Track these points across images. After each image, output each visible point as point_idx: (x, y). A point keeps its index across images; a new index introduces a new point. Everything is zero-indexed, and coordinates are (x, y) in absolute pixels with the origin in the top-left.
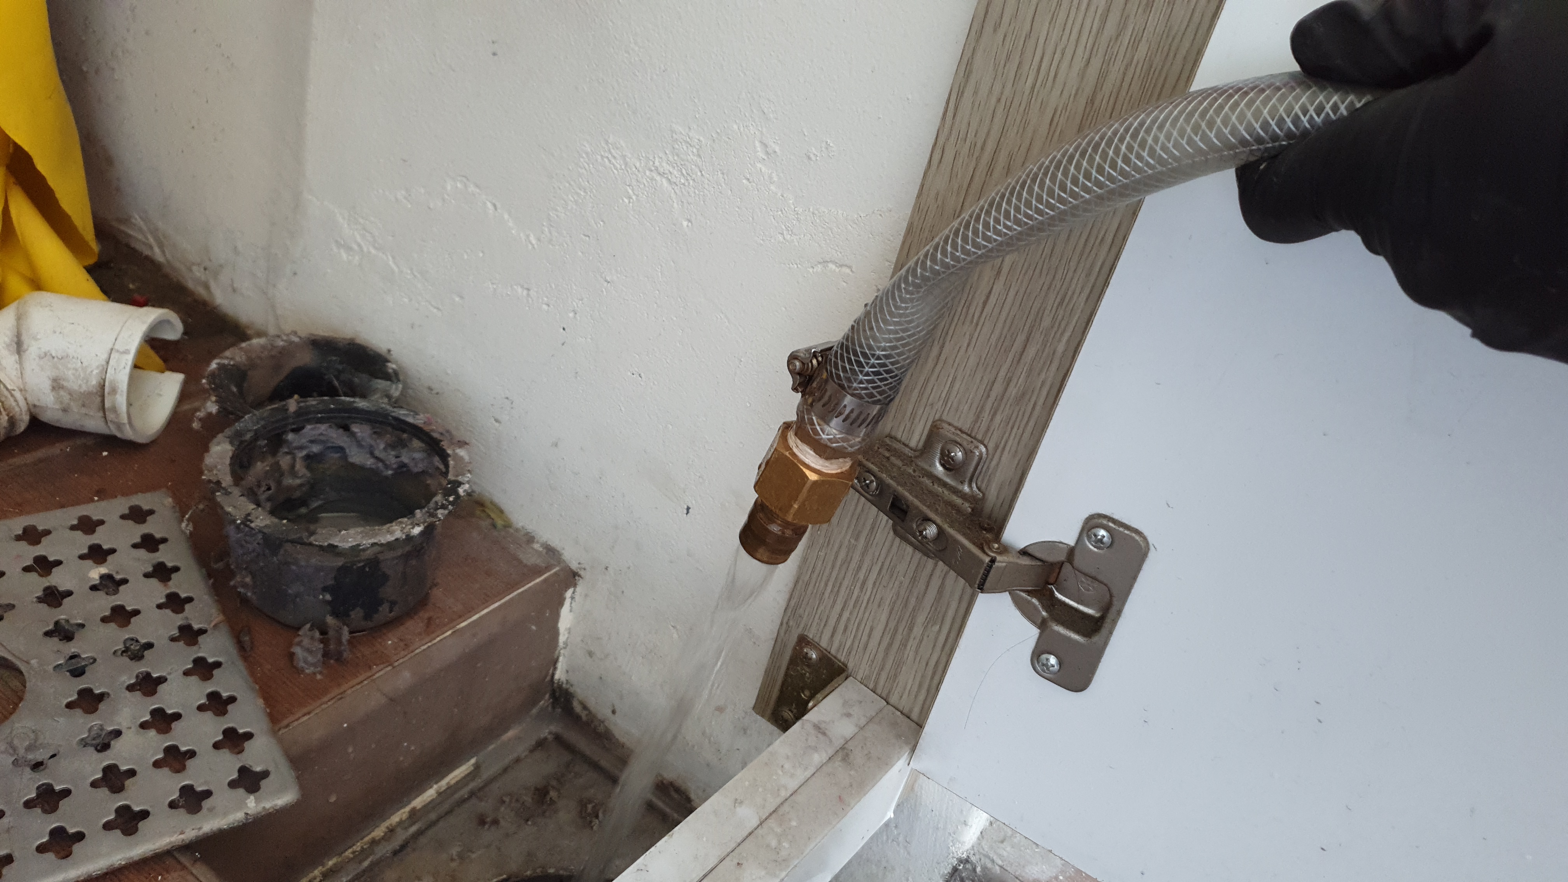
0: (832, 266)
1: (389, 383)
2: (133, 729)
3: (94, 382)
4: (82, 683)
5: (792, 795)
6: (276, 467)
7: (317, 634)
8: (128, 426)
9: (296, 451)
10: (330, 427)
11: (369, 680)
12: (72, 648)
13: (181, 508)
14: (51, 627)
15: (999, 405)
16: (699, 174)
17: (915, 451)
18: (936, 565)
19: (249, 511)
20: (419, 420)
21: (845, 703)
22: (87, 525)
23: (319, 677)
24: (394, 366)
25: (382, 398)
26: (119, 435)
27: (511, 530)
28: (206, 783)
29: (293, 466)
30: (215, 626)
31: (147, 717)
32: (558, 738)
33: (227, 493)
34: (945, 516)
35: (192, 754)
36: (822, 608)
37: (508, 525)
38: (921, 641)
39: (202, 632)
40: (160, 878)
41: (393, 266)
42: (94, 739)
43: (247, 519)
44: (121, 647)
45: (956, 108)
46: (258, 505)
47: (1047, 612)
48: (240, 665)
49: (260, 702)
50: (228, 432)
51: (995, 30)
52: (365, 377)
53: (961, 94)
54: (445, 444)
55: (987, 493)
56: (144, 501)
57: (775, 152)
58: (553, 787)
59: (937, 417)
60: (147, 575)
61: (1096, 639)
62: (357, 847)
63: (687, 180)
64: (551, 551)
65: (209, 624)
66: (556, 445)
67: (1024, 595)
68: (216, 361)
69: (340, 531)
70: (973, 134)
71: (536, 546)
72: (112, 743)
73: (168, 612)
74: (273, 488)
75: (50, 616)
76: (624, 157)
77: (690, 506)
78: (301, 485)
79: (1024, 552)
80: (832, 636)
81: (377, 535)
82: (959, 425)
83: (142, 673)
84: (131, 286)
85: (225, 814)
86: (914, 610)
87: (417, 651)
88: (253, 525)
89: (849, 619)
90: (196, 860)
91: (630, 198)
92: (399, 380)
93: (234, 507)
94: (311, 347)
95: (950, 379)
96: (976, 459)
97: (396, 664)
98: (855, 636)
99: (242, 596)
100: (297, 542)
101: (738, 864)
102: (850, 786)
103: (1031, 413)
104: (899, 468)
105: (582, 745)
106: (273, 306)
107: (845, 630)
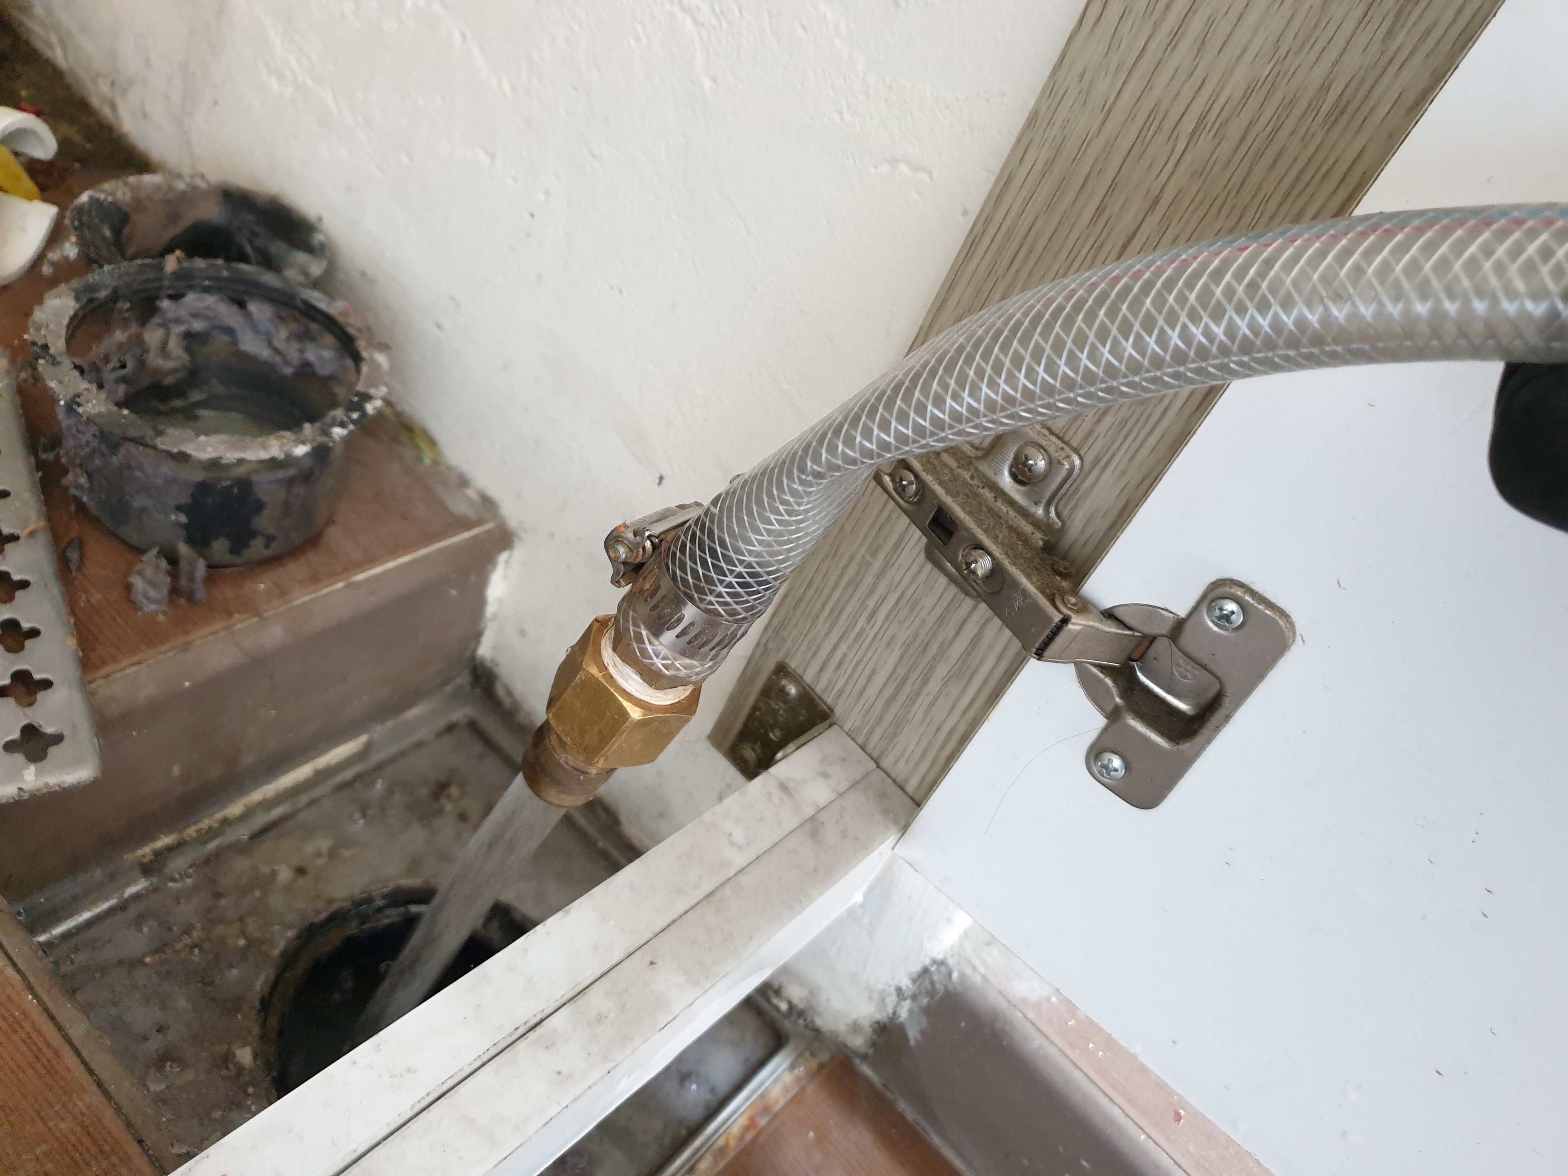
0: (904, 168)
1: (310, 257)
5: (736, 875)
6: (138, 341)
7: (164, 564)
9: (172, 325)
10: (222, 300)
11: (226, 631)
17: (977, 449)
18: (975, 608)
19: (80, 391)
20: (334, 309)
21: (824, 759)
23: (161, 618)
24: (322, 238)
27: (442, 468)
29: (164, 343)
30: (32, 534)
32: (472, 724)
33: (55, 362)
34: (1006, 546)
36: (812, 634)
37: (442, 462)
38: (936, 699)
39: (13, 539)
41: (332, 105)
43: (75, 401)
46: (100, 386)
47: (1121, 698)
48: (55, 589)
49: (72, 643)
50: (76, 283)
52: (283, 245)
54: (361, 344)
55: (1069, 525)
58: (456, 784)
61: (1186, 746)
62: (205, 824)
64: (487, 502)
65: (24, 527)
66: (506, 369)
67: (1095, 670)
68: (87, 193)
69: (198, 436)
71: (470, 493)
74: (129, 366)
77: (664, 474)
78: (174, 371)
79: (1109, 615)
80: (821, 670)
81: (246, 448)
86: (934, 658)
87: (295, 602)
88: (80, 410)
89: (845, 655)
92: (323, 256)
93: (60, 382)
94: (221, 198)
96: (1063, 473)
97: (265, 615)
98: (851, 676)
99: (77, 501)
100: (140, 441)
101: (652, 963)
102: (816, 871)
103: (1159, 420)
104: (952, 470)
105: (500, 737)
106: (189, 142)
107: (838, 667)
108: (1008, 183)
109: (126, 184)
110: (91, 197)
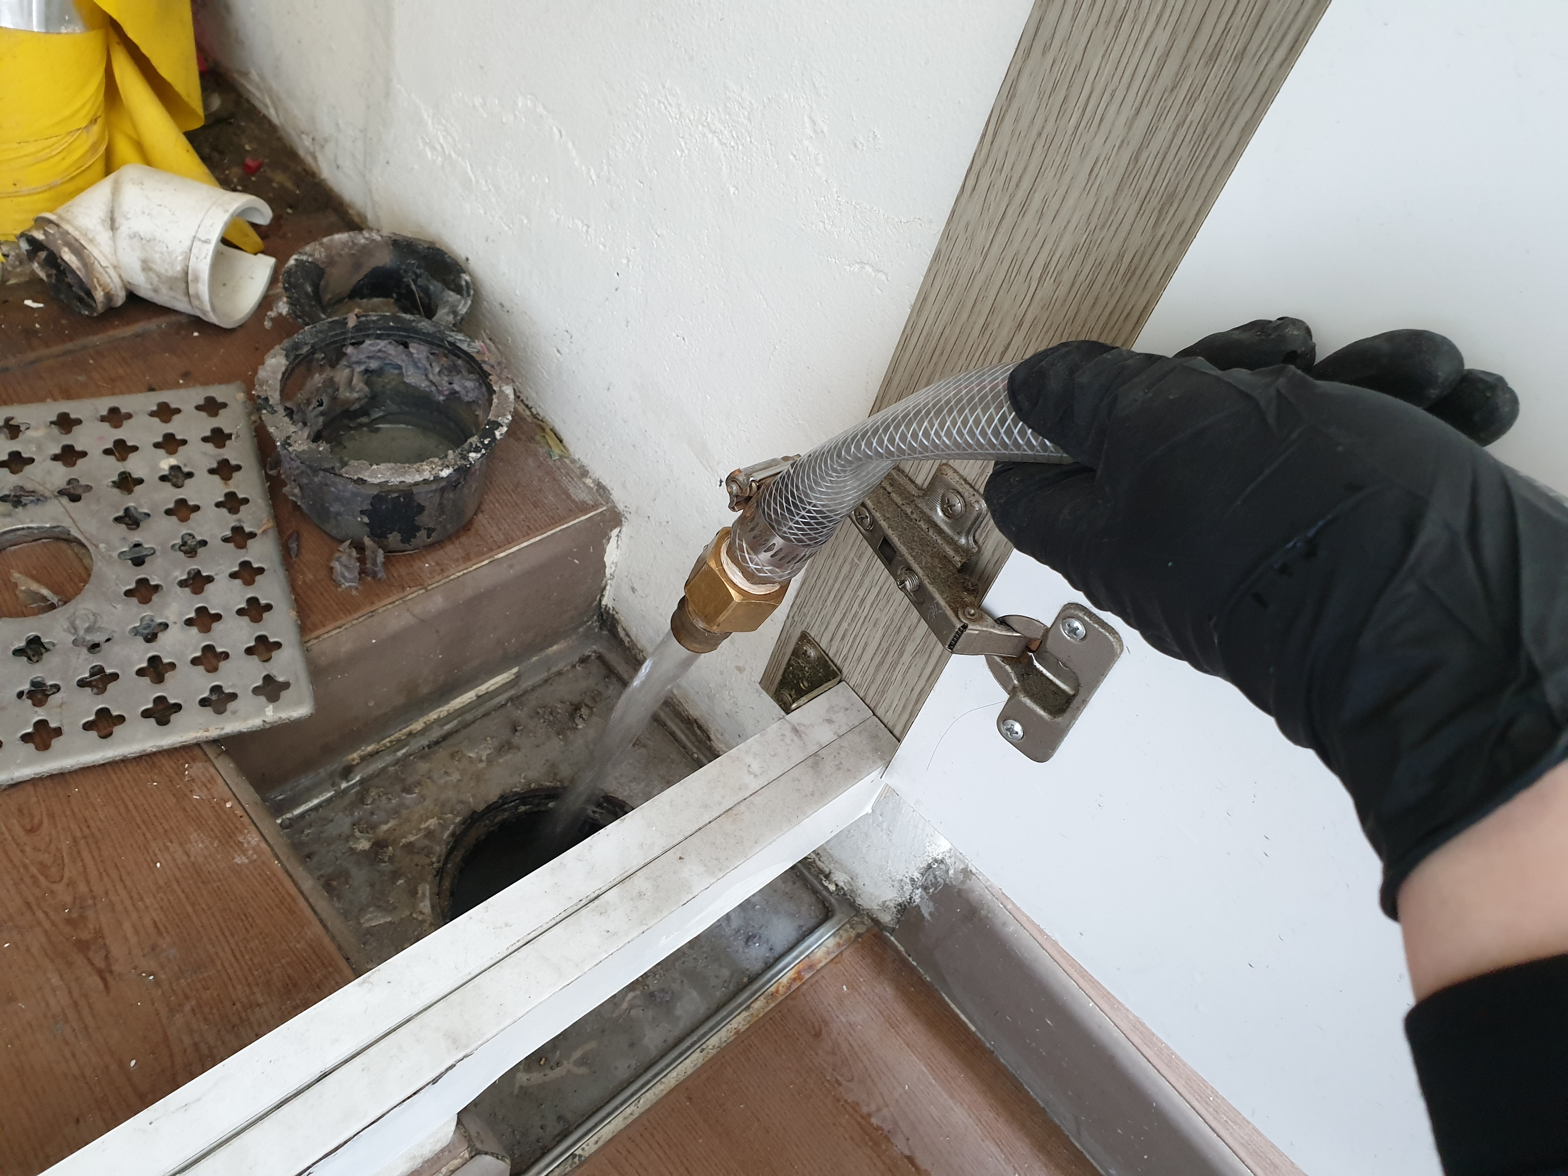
0: (868, 268)
1: (459, 297)
2: (178, 625)
3: (179, 268)
4: (141, 573)
5: (751, 795)
6: (330, 383)
7: (354, 553)
8: (212, 313)
9: (355, 366)
10: (390, 344)
11: (401, 601)
12: (136, 537)
14: (121, 513)
16: (748, 139)
17: (920, 489)
19: (290, 433)
20: (474, 347)
21: (831, 709)
23: (354, 593)
24: (467, 278)
25: (448, 314)
26: (205, 318)
27: (567, 461)
28: (233, 686)
29: (350, 380)
30: (264, 532)
31: (192, 615)
32: (600, 657)
33: (274, 412)
34: (929, 570)
35: (225, 656)
36: (823, 613)
37: (564, 456)
38: (908, 668)
39: (252, 535)
40: (187, 765)
41: (470, 173)
42: (145, 629)
43: (287, 442)
44: (179, 541)
46: (305, 425)
47: (1018, 681)
48: (281, 573)
49: (293, 614)
50: (286, 343)
51: (1044, 53)
52: (439, 285)
53: (1001, 119)
54: (493, 379)
55: (983, 548)
56: (219, 392)
57: (823, 131)
58: (587, 706)
60: (211, 471)
61: (1059, 720)
62: (395, 737)
63: (737, 144)
64: (600, 487)
65: (260, 527)
67: (998, 659)
68: (295, 257)
69: (371, 465)
70: (1010, 168)
71: (588, 481)
72: (160, 635)
73: (224, 511)
74: (325, 403)
75: (123, 502)
76: (679, 106)
78: (359, 399)
79: (1003, 622)
80: (831, 640)
81: (405, 472)
82: (964, 473)
83: (193, 570)
84: (247, 147)
85: (246, 719)
86: (905, 638)
87: (452, 577)
88: (291, 448)
89: (846, 630)
90: (220, 755)
91: (682, 151)
92: (469, 295)
93: (277, 428)
94: (391, 247)
96: (975, 514)
97: (429, 588)
98: (851, 646)
99: (295, 503)
100: (331, 471)
101: (681, 858)
104: (898, 506)
105: (621, 668)
106: (370, 191)
107: (843, 638)
108: (925, 299)
109: (321, 244)
110: (296, 260)
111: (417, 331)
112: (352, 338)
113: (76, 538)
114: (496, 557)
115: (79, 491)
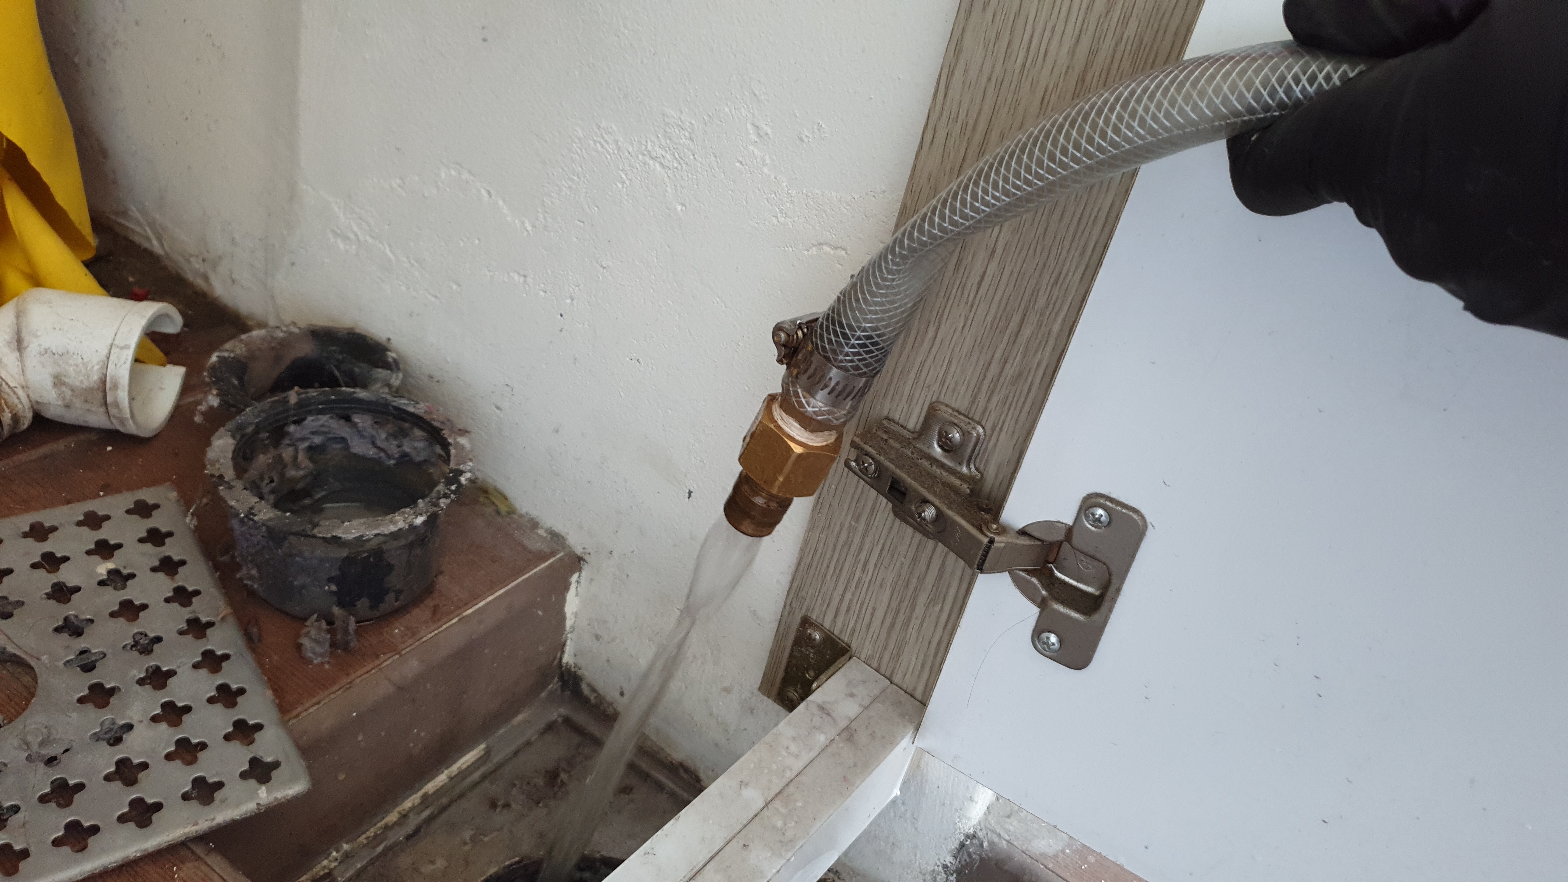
0: (826, 249)
1: (389, 372)
2: (145, 722)
3: (95, 377)
4: (93, 678)
5: (796, 776)
6: (279, 459)
7: (324, 625)
8: (131, 422)
9: (298, 443)
10: (332, 418)
11: (376, 669)
12: (82, 643)
13: (186, 501)
14: (60, 623)
15: (996, 385)
16: (692, 157)
17: (912, 432)
18: (936, 546)
19: (252, 505)
20: (420, 409)
21: (849, 683)
22: (93, 521)
23: (327, 666)
24: (394, 355)
25: (382, 387)
26: (122, 429)
27: (516, 517)
28: (217, 774)
29: (295, 458)
30: (223, 619)
31: (158, 711)
32: (567, 721)
33: (230, 487)
34: (944, 498)
35: (203, 746)
36: (824, 590)
37: (512, 511)
38: (923, 621)
39: (210, 624)
40: (175, 868)
41: (390, 254)
42: (106, 733)
43: (250, 513)
44: (130, 641)
45: (947, 88)
46: (262, 498)
47: (1046, 590)
48: (249, 657)
49: (269, 693)
50: (230, 425)
51: (984, 9)
52: (365, 366)
53: (951, 74)
54: (446, 433)
55: (985, 473)
56: (148, 495)
57: (767, 134)
58: (564, 770)
59: (934, 399)
60: (154, 570)
61: (1096, 617)
62: (371, 832)
63: (680, 164)
64: (556, 537)
65: (218, 615)
66: (557, 431)
67: (1023, 574)
68: (216, 354)
69: (343, 523)
70: (965, 115)
71: (541, 532)
72: (124, 736)
73: (175, 605)
74: (276, 480)
75: (60, 612)
76: (616, 141)
77: (692, 489)
78: (305, 477)
79: (1023, 532)
80: (835, 617)
81: (380, 525)
82: (956, 406)
83: (151, 667)
84: (131, 279)
85: (238, 805)
86: (915, 590)
87: (425, 639)
88: (256, 518)
89: (851, 600)
90: (210, 851)
91: (623, 183)
92: (399, 369)
93: (238, 501)
94: (311, 337)
95: (946, 361)
96: (974, 440)
97: (403, 652)
98: (858, 616)
99: (249, 588)
100: (300, 534)
101: (744, 846)
102: (855, 765)
103: (1028, 394)
104: (897, 450)
105: (593, 728)
106: (273, 297)
107: (848, 611)
109: (241, 341)
110: (218, 357)
111: (360, 401)
112: (294, 415)
113: (15, 655)
114: (464, 614)
115: (9, 609)
